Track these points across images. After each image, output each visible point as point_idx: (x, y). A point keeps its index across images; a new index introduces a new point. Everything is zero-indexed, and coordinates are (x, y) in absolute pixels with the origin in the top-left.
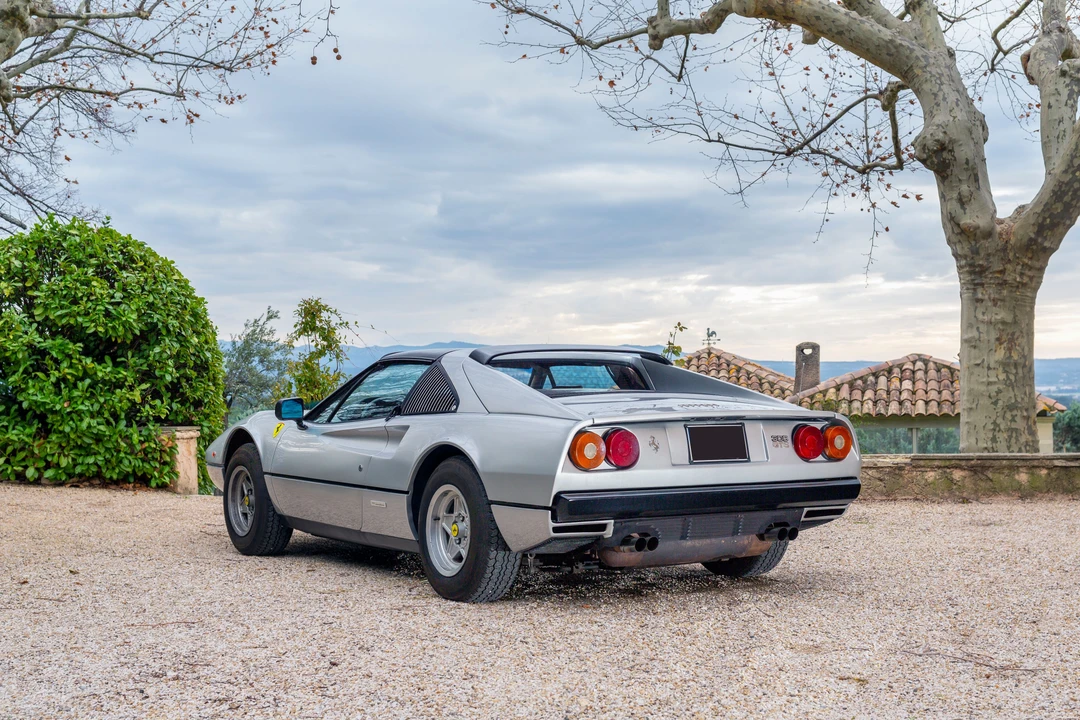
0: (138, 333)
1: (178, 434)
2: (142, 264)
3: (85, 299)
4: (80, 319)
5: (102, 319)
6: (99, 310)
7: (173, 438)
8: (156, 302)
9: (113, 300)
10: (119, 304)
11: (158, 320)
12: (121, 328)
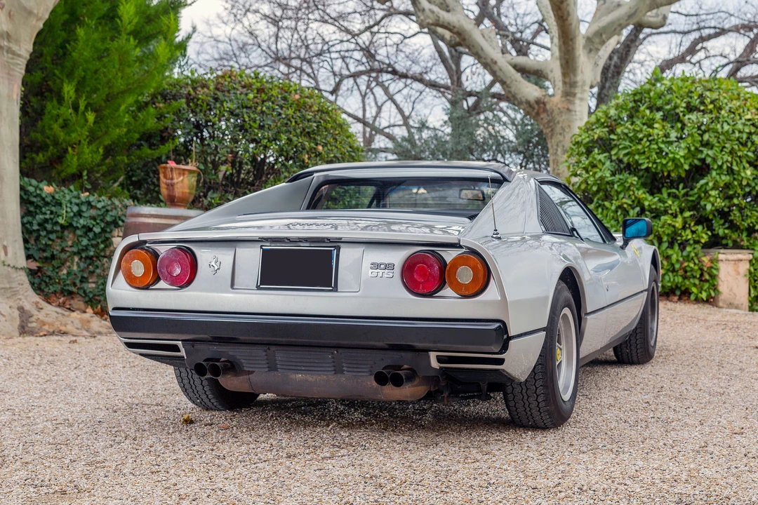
0: (687, 167)
1: (721, 257)
2: (711, 107)
3: (645, 139)
4: (637, 157)
5: (655, 156)
6: (654, 149)
7: (714, 261)
8: (711, 140)
9: (668, 140)
10: (671, 143)
11: (708, 155)
12: (670, 164)
